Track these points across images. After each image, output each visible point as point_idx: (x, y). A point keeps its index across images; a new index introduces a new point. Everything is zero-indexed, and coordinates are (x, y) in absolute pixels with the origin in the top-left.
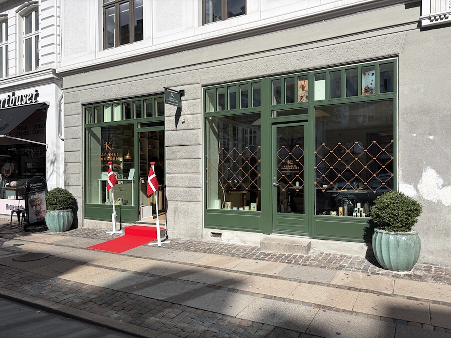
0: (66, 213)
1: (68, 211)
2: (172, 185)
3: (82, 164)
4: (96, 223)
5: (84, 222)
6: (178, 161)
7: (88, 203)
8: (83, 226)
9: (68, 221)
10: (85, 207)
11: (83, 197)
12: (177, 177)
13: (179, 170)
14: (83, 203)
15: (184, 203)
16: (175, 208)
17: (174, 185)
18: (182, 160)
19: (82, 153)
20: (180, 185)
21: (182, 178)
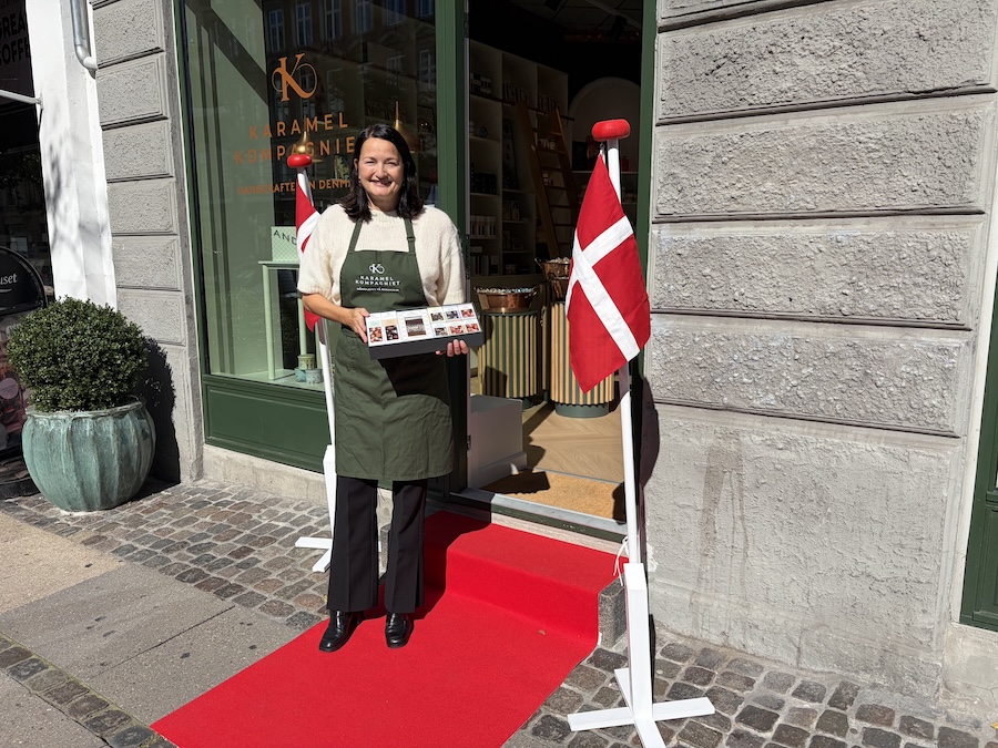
0: (109, 426)
1: (123, 414)
2: (698, 302)
3: (179, 182)
4: (255, 470)
5: (206, 457)
6: (756, 126)
7: (216, 372)
8: (200, 475)
9: (125, 459)
10: (206, 389)
11: (192, 345)
12: (747, 243)
13: (763, 192)
14: (193, 369)
15: (793, 430)
16: (713, 453)
17: (718, 300)
18: (796, 122)
19: (174, 127)
20: (771, 303)
21: (789, 254)
